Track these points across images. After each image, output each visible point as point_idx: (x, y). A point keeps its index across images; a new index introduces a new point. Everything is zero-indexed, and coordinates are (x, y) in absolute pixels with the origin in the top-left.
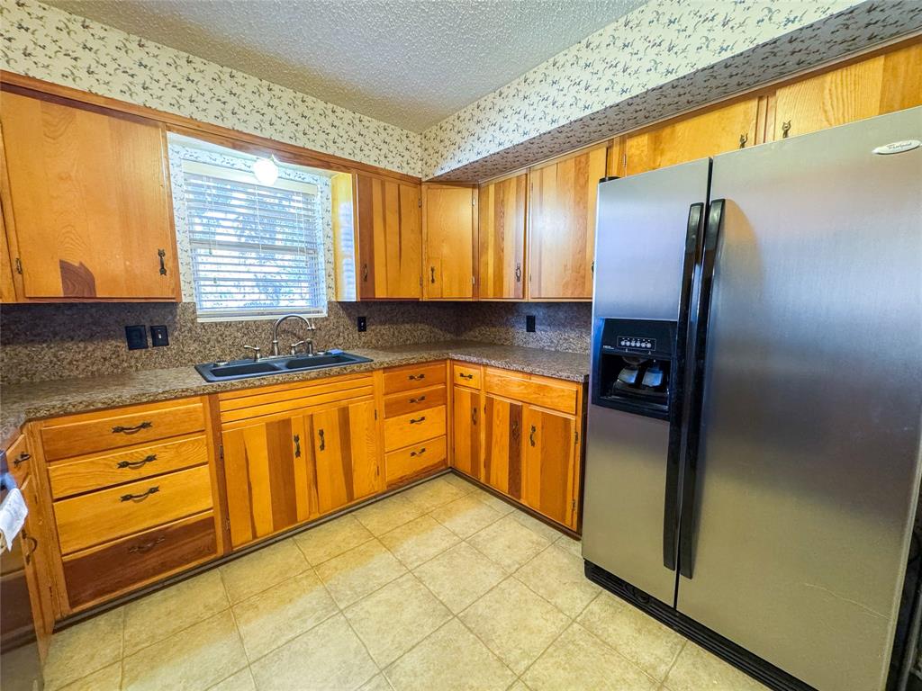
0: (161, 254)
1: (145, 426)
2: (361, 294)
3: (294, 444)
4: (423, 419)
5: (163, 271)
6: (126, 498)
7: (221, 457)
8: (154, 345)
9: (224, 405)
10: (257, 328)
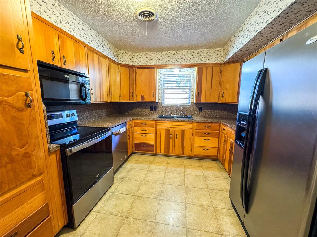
0: (154, 93)
1: (146, 124)
2: (196, 101)
3: (170, 135)
4: (209, 140)
5: (154, 96)
6: (142, 136)
7: (156, 134)
8: (154, 110)
9: (158, 123)
10: (173, 108)
